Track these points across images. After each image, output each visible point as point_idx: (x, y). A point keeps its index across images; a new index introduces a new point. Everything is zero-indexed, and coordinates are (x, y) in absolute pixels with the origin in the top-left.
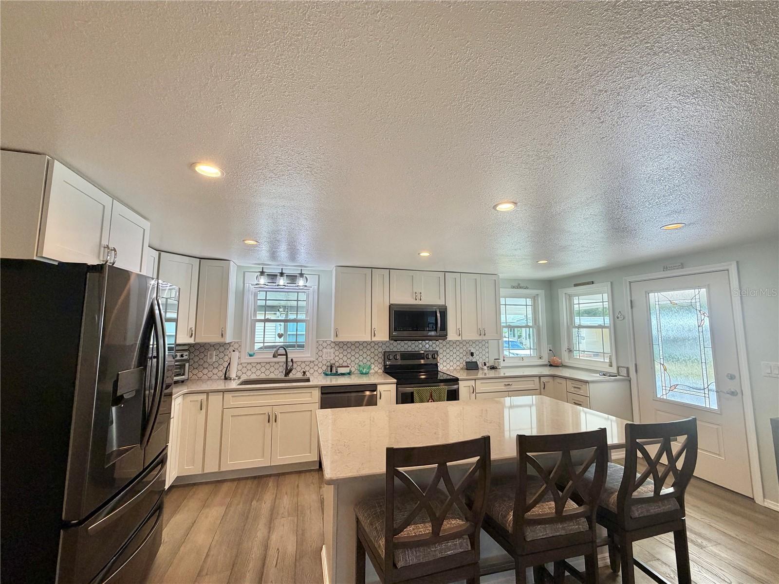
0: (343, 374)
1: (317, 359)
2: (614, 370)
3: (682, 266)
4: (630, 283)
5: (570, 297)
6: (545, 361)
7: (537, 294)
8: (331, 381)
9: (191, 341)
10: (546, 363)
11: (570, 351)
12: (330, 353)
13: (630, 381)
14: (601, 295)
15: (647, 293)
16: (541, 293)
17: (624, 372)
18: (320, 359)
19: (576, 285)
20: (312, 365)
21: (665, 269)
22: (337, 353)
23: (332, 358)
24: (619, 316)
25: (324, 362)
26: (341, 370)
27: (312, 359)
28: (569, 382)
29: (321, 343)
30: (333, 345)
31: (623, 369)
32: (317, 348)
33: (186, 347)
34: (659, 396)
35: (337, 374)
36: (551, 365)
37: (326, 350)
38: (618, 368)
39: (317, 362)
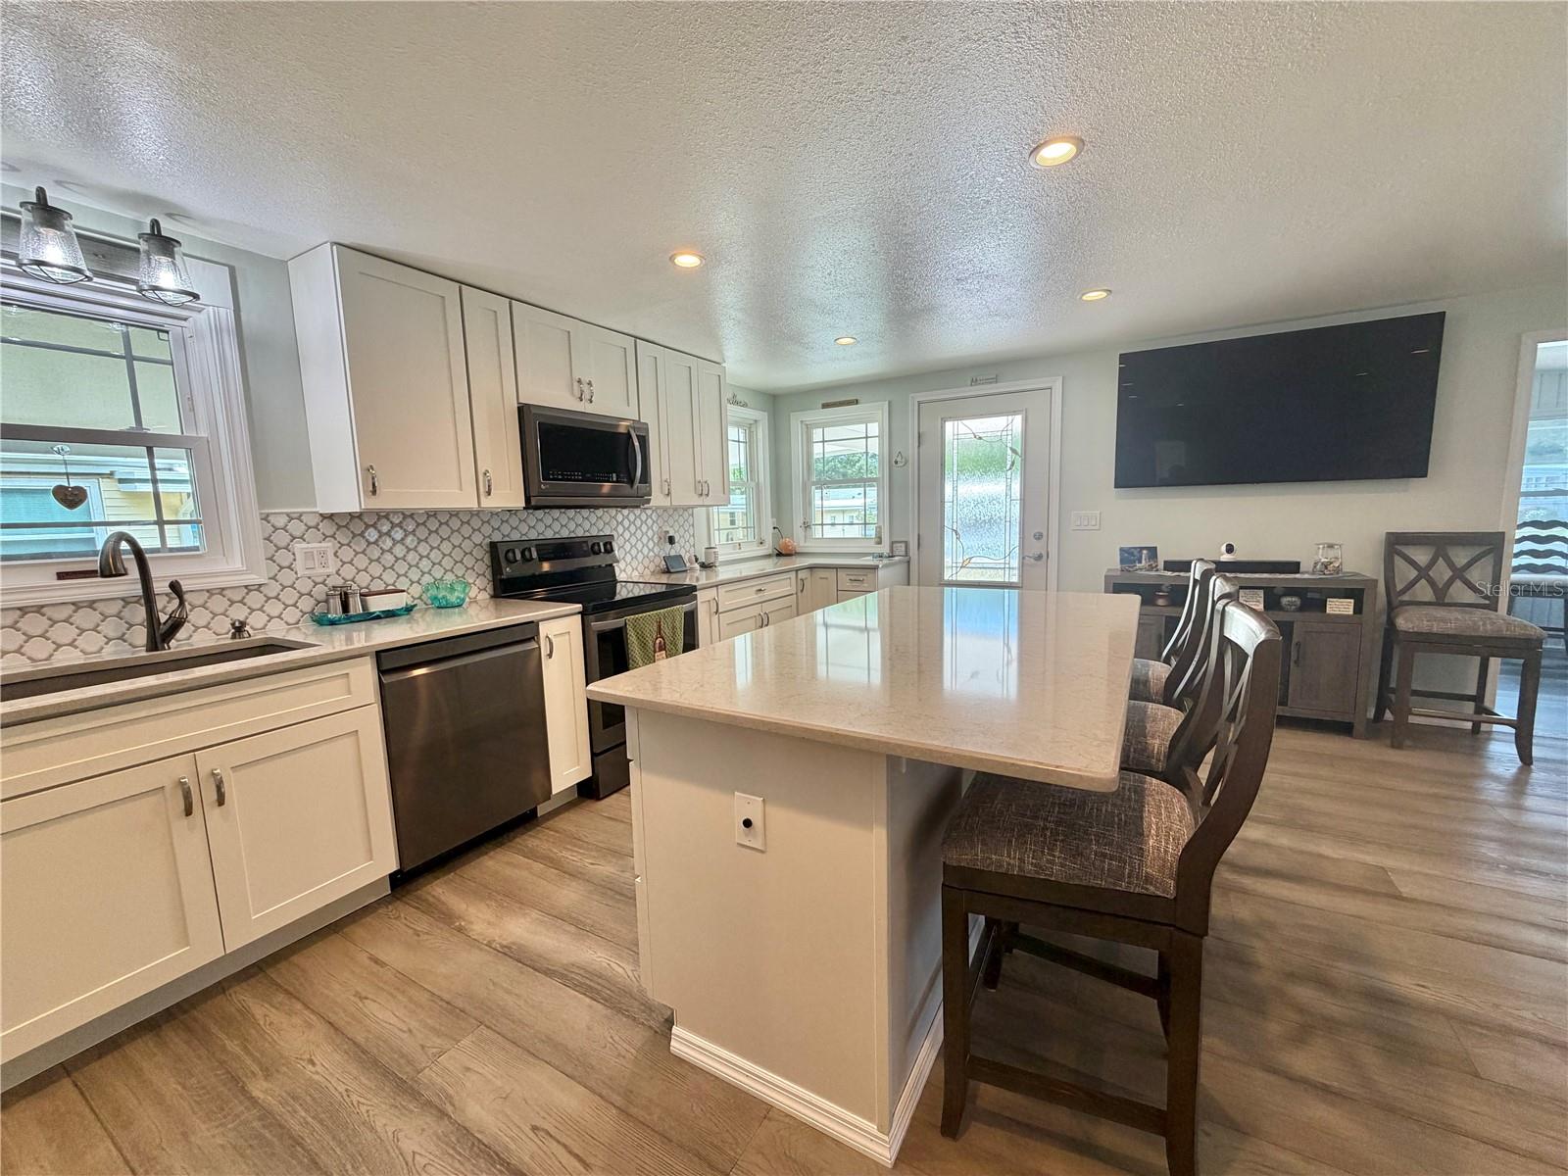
0: (390, 615)
1: (274, 578)
2: (885, 549)
3: (996, 380)
4: (919, 403)
5: (808, 428)
6: (767, 549)
7: (756, 421)
8: (349, 640)
10: (770, 551)
11: (807, 526)
12: (323, 554)
13: (909, 562)
14: (864, 425)
15: (944, 420)
16: (763, 417)
17: (900, 549)
18: (286, 577)
19: (825, 406)
20: (255, 600)
21: (974, 382)
22: (347, 554)
23: (332, 570)
24: (899, 459)
25: (304, 586)
26: (377, 604)
27: (253, 579)
28: (842, 574)
29: (281, 521)
30: (327, 528)
31: (899, 545)
32: (268, 539)
34: (946, 578)
35: (370, 617)
36: (779, 555)
37: (304, 545)
38: (892, 543)
39: (273, 589)
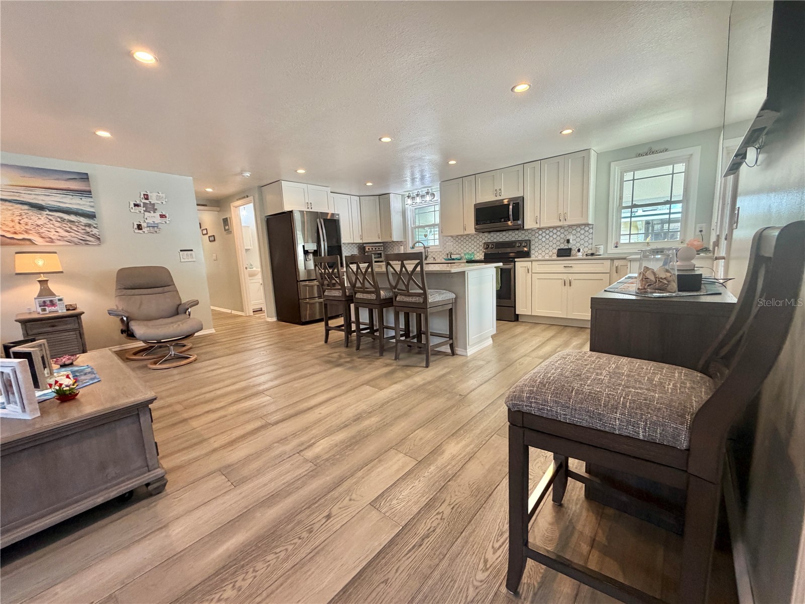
9: (380, 241)
12: (451, 245)
16: (698, 150)
18: (445, 250)
22: (455, 245)
23: (452, 249)
26: (453, 257)
29: (445, 239)
30: (452, 240)
32: (443, 242)
39: (443, 252)
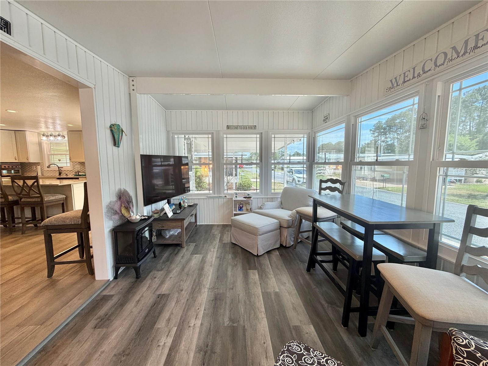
1: (73, 169)
9: (17, 161)
12: (78, 167)
22: (81, 167)
33: (19, 164)
